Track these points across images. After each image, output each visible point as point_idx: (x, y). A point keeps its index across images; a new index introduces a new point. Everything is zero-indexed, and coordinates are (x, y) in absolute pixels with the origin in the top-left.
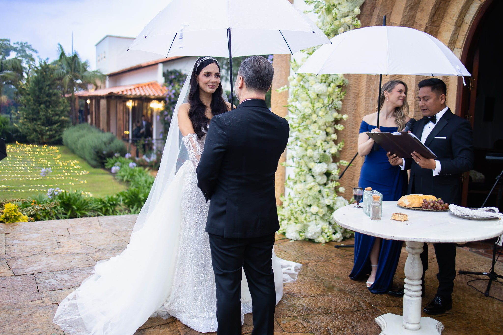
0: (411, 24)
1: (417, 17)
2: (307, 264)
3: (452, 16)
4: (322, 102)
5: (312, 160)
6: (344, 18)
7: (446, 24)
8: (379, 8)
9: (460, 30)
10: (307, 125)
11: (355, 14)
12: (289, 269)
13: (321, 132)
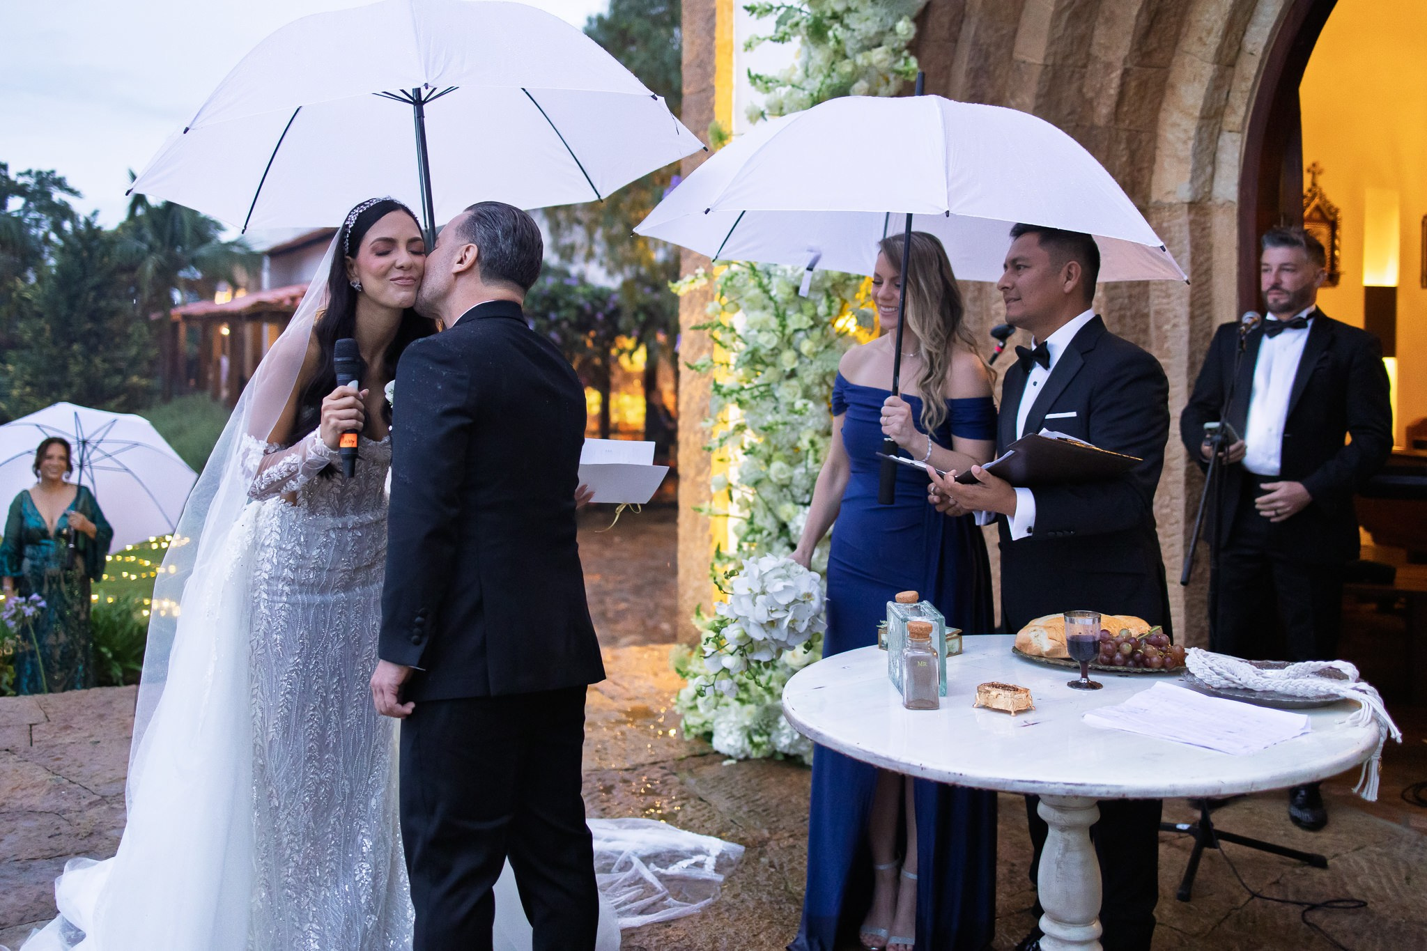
0: (1080, 64)
1: (1095, 41)
2: (763, 843)
3: (1204, 35)
4: (812, 312)
5: (789, 497)
6: (867, 53)
7: (1187, 59)
8: (975, 20)
9: (1232, 77)
10: (768, 385)
11: (901, 41)
12: (699, 865)
13: (811, 405)
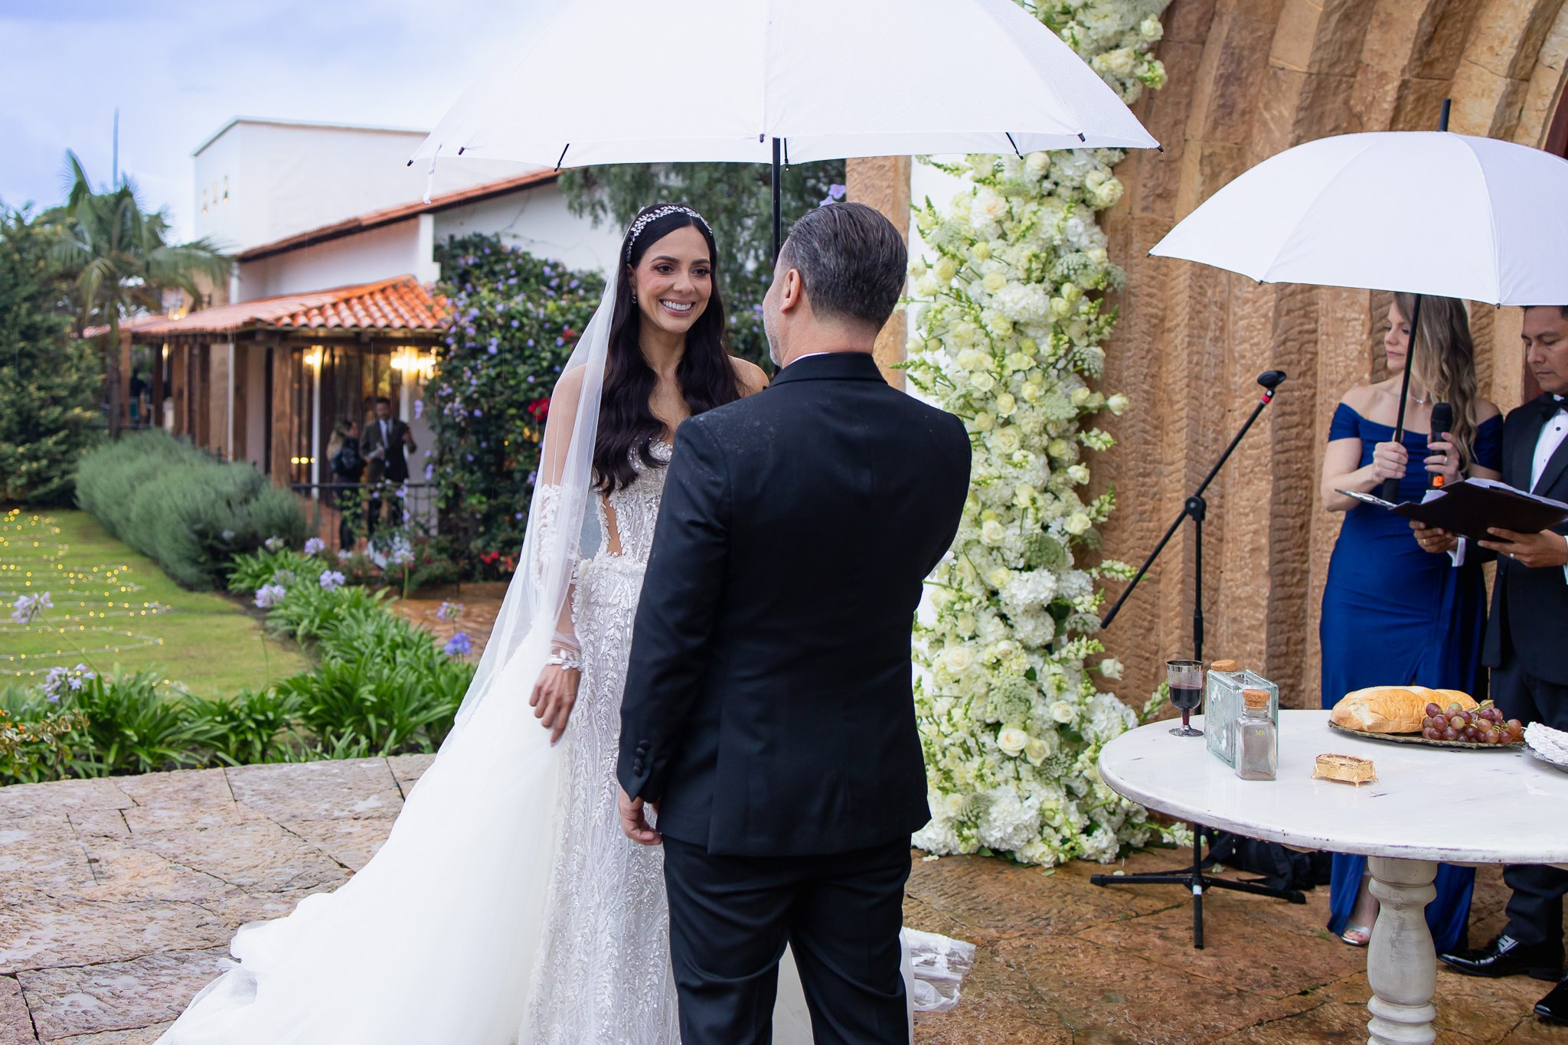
0: (1348, 72)
1: (1366, 47)
2: (993, 942)
3: (1496, 43)
4: (1033, 351)
5: (1000, 561)
6: (1105, 56)
7: (1476, 70)
8: (1227, 19)
9: (1526, 91)
10: (980, 433)
11: (1144, 41)
13: (1031, 457)
